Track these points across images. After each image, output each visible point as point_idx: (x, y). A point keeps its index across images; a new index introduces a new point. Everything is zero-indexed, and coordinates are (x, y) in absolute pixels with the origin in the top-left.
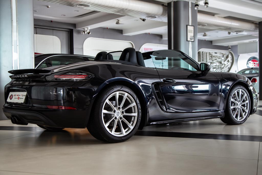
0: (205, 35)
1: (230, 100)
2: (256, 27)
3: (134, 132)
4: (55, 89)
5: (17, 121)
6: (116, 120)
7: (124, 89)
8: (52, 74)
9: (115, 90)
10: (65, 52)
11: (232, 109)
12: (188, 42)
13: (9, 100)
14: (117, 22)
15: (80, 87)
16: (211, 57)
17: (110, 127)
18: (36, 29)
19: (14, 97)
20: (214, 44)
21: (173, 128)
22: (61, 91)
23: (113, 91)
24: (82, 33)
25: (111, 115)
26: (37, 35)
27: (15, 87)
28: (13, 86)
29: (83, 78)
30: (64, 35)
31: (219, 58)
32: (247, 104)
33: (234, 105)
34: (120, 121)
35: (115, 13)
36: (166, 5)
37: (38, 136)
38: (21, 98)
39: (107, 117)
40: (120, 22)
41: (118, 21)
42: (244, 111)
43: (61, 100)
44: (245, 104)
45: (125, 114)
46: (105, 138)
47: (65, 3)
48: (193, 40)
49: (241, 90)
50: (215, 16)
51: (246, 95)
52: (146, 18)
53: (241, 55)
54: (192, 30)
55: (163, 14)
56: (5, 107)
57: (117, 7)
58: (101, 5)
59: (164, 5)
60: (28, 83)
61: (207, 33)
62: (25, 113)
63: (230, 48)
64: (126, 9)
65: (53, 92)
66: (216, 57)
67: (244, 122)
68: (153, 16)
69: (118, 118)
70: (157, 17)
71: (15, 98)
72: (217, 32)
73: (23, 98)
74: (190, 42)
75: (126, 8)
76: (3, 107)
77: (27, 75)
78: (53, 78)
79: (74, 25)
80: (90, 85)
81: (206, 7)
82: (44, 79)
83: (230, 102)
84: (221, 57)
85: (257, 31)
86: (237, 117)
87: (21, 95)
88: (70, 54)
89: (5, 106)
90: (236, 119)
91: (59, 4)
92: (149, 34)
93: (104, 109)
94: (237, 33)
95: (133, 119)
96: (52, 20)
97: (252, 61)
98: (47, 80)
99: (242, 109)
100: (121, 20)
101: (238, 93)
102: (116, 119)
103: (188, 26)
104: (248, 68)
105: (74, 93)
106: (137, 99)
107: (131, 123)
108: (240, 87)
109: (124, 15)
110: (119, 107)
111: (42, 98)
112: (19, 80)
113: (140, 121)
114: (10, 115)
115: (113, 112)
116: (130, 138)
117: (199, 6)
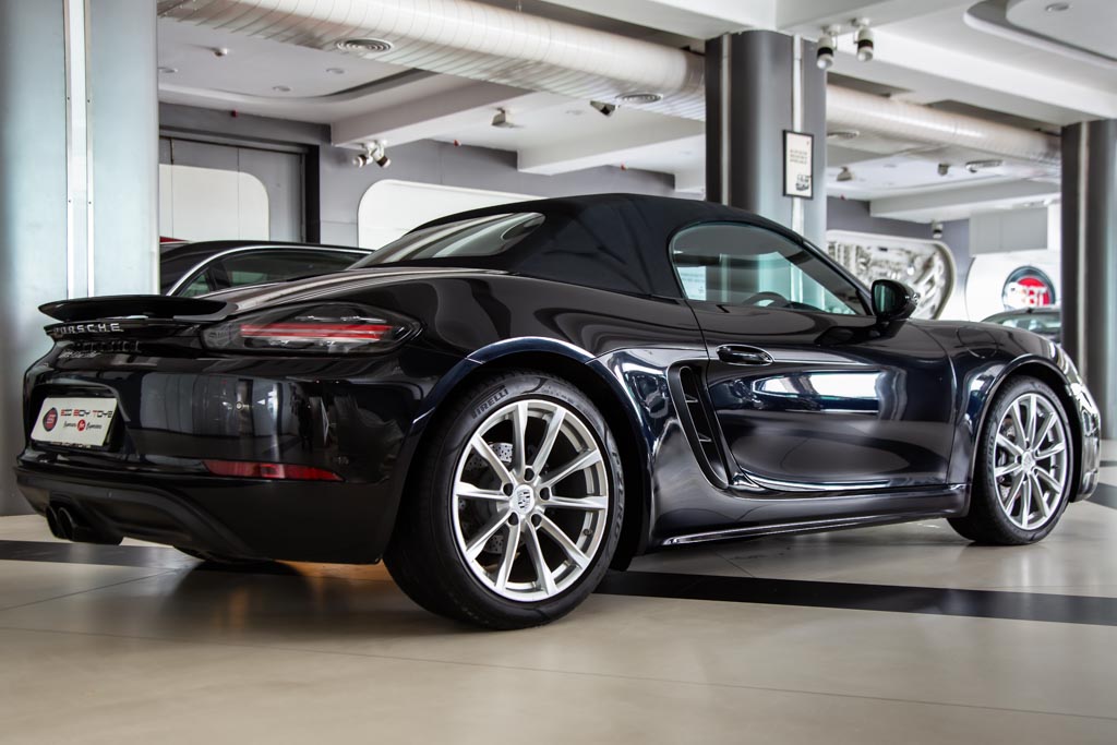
0: (845, 177)
1: (993, 438)
2: (1051, 147)
3: (591, 582)
4: (242, 388)
5: (74, 526)
6: (515, 527)
7: (552, 389)
8: (230, 318)
9: (513, 392)
10: (285, 233)
11: (998, 478)
12: (788, 199)
13: (39, 433)
14: (496, 117)
15: (353, 380)
16: (865, 264)
17: (490, 559)
18: (168, 142)
19: (61, 420)
20: (876, 213)
21: (750, 557)
22: (270, 394)
23: (502, 396)
24: (355, 162)
25: (491, 506)
26: (175, 167)
27: (67, 377)
28: (61, 370)
29: (372, 336)
30: (283, 170)
31: (897, 271)
32: (1058, 456)
33: (1007, 462)
34: (534, 530)
35: (492, 80)
36: (701, 48)
37: (170, 588)
38: (92, 426)
39: (477, 516)
40: (508, 119)
41: (499, 112)
42: (1045, 486)
43: (270, 436)
44: (1049, 458)
45: (553, 500)
46: (466, 610)
47: (288, 34)
48: (807, 193)
49: (1034, 398)
50: (894, 98)
51: (1054, 418)
52: (618, 102)
53: (981, 260)
54: (806, 153)
55: (686, 88)
56: (23, 461)
57: (502, 54)
58: (438, 45)
59: (692, 48)
60: (128, 356)
61: (854, 168)
62: (110, 495)
63: (938, 231)
64: (539, 63)
65: (234, 402)
66: (883, 264)
67: (1048, 533)
68: (647, 95)
69: (521, 517)
70: (662, 96)
71: (67, 425)
72: (893, 166)
73: (99, 427)
74: (797, 201)
75: (538, 58)
76: (16, 465)
77: (120, 322)
78: (235, 337)
79: (325, 130)
80: (397, 371)
81: (862, 57)
82: (196, 339)
83: (991, 449)
84: (904, 267)
85: (1053, 161)
86: (1016, 512)
87: (92, 413)
88: (304, 242)
89: (23, 458)
90: (1016, 520)
91: (263, 37)
92: (623, 168)
93: (463, 479)
94: (973, 171)
95: (587, 525)
96: (237, 110)
97: (1021, 283)
98: (211, 346)
99: (1039, 478)
100: (515, 109)
101: (1024, 410)
102: (517, 523)
103: (789, 136)
104: (1008, 310)
105: (329, 403)
106: (608, 433)
107: (582, 539)
108: (1032, 383)
109: (527, 87)
110: (528, 470)
111: (185, 426)
112: (86, 344)
113: (618, 531)
114: (44, 499)
115: (502, 490)
116: (576, 609)
117: (834, 53)
